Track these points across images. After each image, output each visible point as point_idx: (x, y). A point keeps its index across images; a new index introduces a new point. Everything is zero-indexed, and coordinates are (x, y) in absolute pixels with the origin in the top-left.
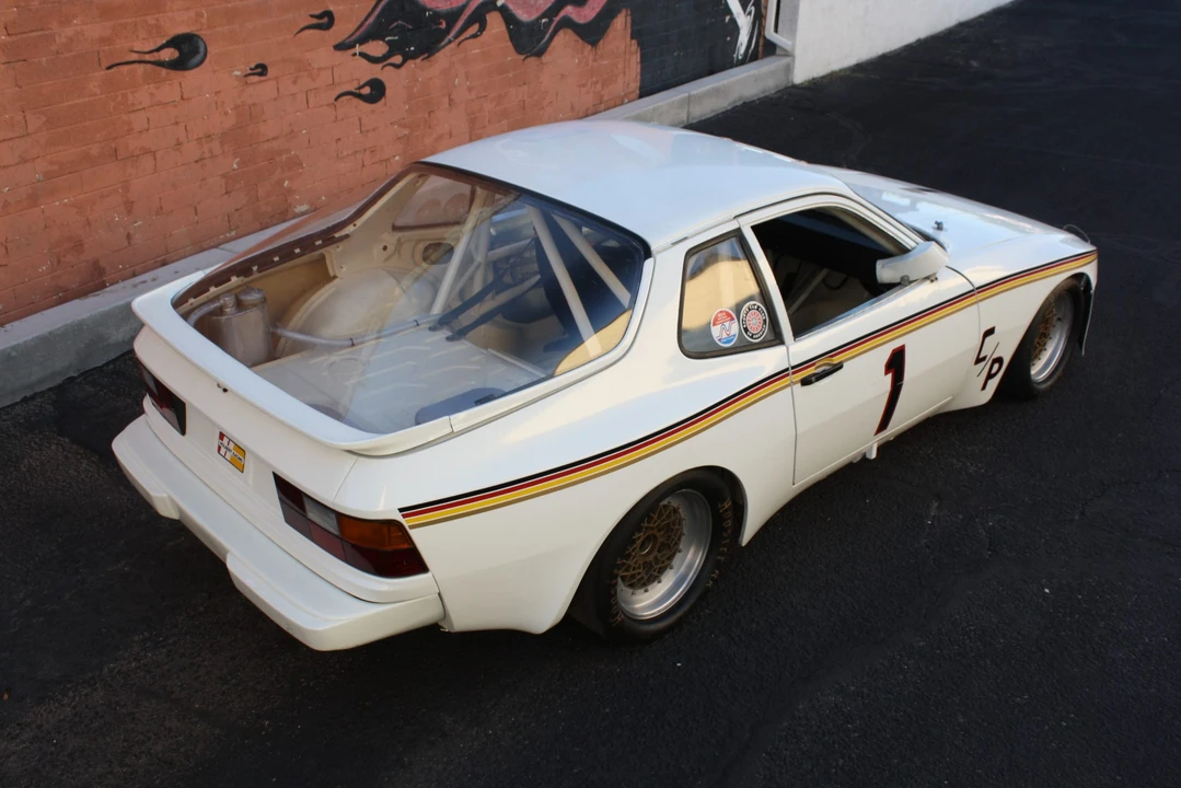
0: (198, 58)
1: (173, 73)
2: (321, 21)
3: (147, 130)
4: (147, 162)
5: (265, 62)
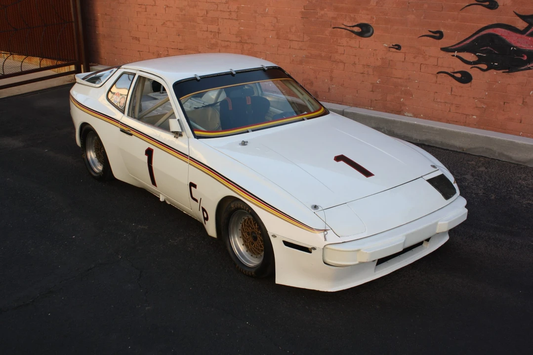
2: (435, 35)
3: (344, 54)
5: (401, 45)
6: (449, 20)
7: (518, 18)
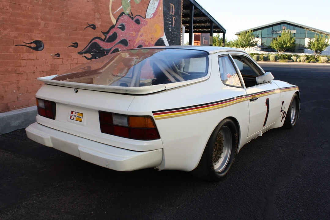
0: (42, 48)
1: (34, 51)
2: (75, 45)
3: (26, 66)
4: (25, 76)
5: (59, 53)
6: (80, 36)
7: (102, 34)
